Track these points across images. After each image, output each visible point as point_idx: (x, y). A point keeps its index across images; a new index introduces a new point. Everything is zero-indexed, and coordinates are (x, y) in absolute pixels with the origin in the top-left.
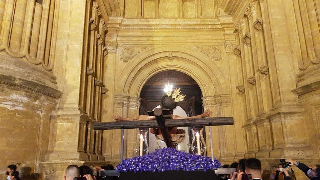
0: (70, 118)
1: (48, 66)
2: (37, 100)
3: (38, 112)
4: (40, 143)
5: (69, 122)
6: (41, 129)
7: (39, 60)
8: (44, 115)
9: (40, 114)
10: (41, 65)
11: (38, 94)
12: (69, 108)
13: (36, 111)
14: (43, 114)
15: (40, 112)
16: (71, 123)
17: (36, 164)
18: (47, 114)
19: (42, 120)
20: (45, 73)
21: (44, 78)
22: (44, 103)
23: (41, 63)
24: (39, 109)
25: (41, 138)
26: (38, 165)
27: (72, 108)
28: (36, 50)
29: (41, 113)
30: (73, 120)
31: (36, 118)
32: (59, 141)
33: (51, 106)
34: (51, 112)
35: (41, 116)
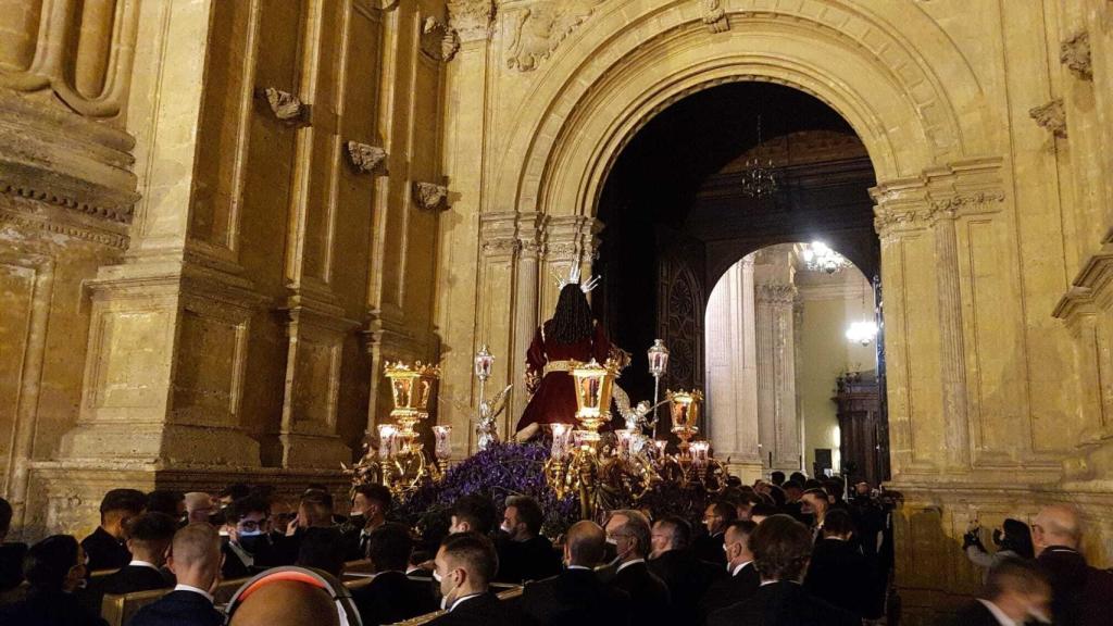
0: (147, 290)
1: (102, 96)
2: (7, 226)
3: (21, 272)
4: (31, 390)
5: (146, 309)
6: (34, 337)
7: (39, 74)
8: (52, 285)
9: (33, 278)
10: (49, 92)
11: (13, 203)
12: (155, 253)
13: (12, 267)
14: (43, 278)
15: (34, 271)
16: (154, 313)
17: (12, 470)
18: (68, 281)
19: (39, 305)
20: (60, 122)
21: (51, 142)
22: (45, 237)
23: (47, 85)
24: (24, 261)
25: (33, 373)
26: (19, 473)
27: (164, 254)
28: (27, 36)
29: (37, 274)
30: (156, 300)
31: (7, 293)
32: (115, 382)
33: (92, 248)
34: (97, 271)
35: (35, 285)
